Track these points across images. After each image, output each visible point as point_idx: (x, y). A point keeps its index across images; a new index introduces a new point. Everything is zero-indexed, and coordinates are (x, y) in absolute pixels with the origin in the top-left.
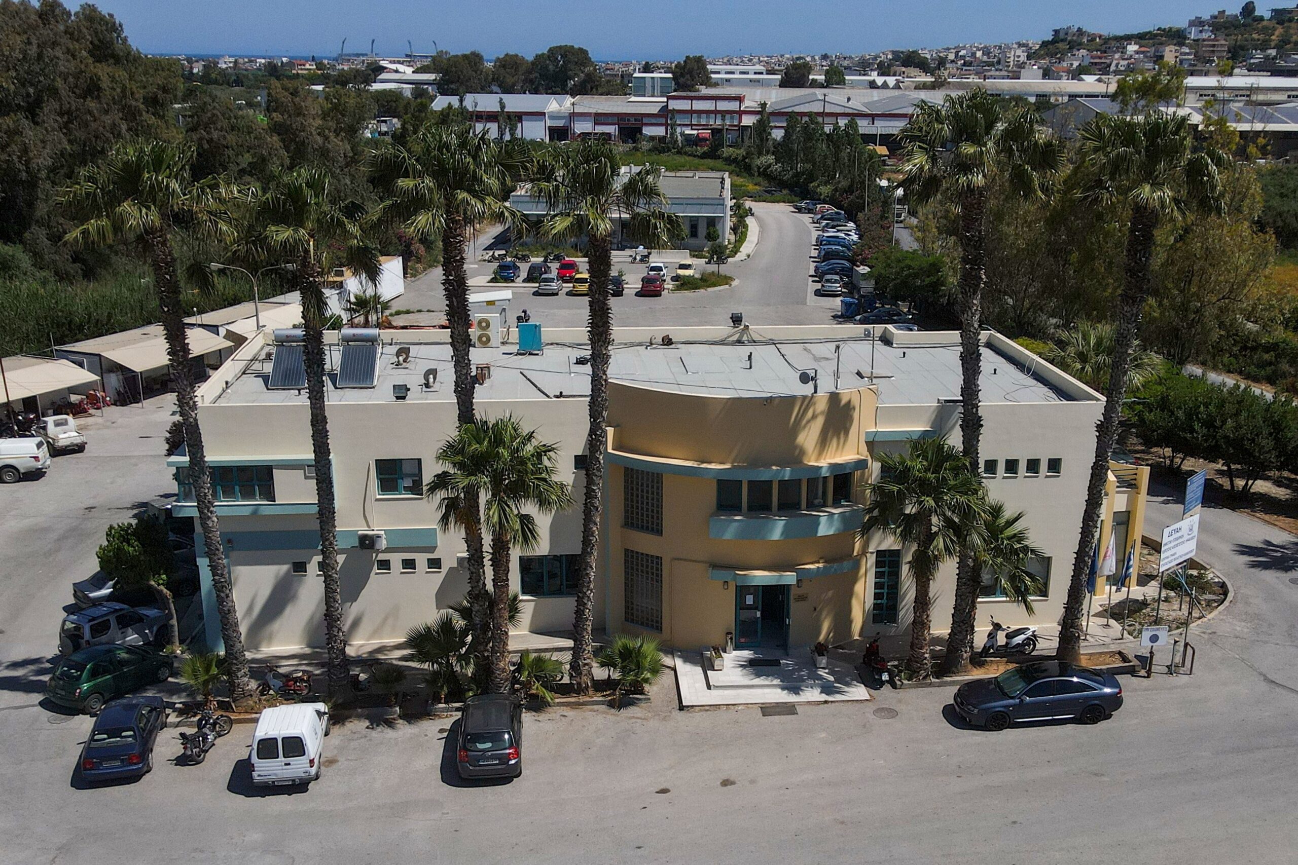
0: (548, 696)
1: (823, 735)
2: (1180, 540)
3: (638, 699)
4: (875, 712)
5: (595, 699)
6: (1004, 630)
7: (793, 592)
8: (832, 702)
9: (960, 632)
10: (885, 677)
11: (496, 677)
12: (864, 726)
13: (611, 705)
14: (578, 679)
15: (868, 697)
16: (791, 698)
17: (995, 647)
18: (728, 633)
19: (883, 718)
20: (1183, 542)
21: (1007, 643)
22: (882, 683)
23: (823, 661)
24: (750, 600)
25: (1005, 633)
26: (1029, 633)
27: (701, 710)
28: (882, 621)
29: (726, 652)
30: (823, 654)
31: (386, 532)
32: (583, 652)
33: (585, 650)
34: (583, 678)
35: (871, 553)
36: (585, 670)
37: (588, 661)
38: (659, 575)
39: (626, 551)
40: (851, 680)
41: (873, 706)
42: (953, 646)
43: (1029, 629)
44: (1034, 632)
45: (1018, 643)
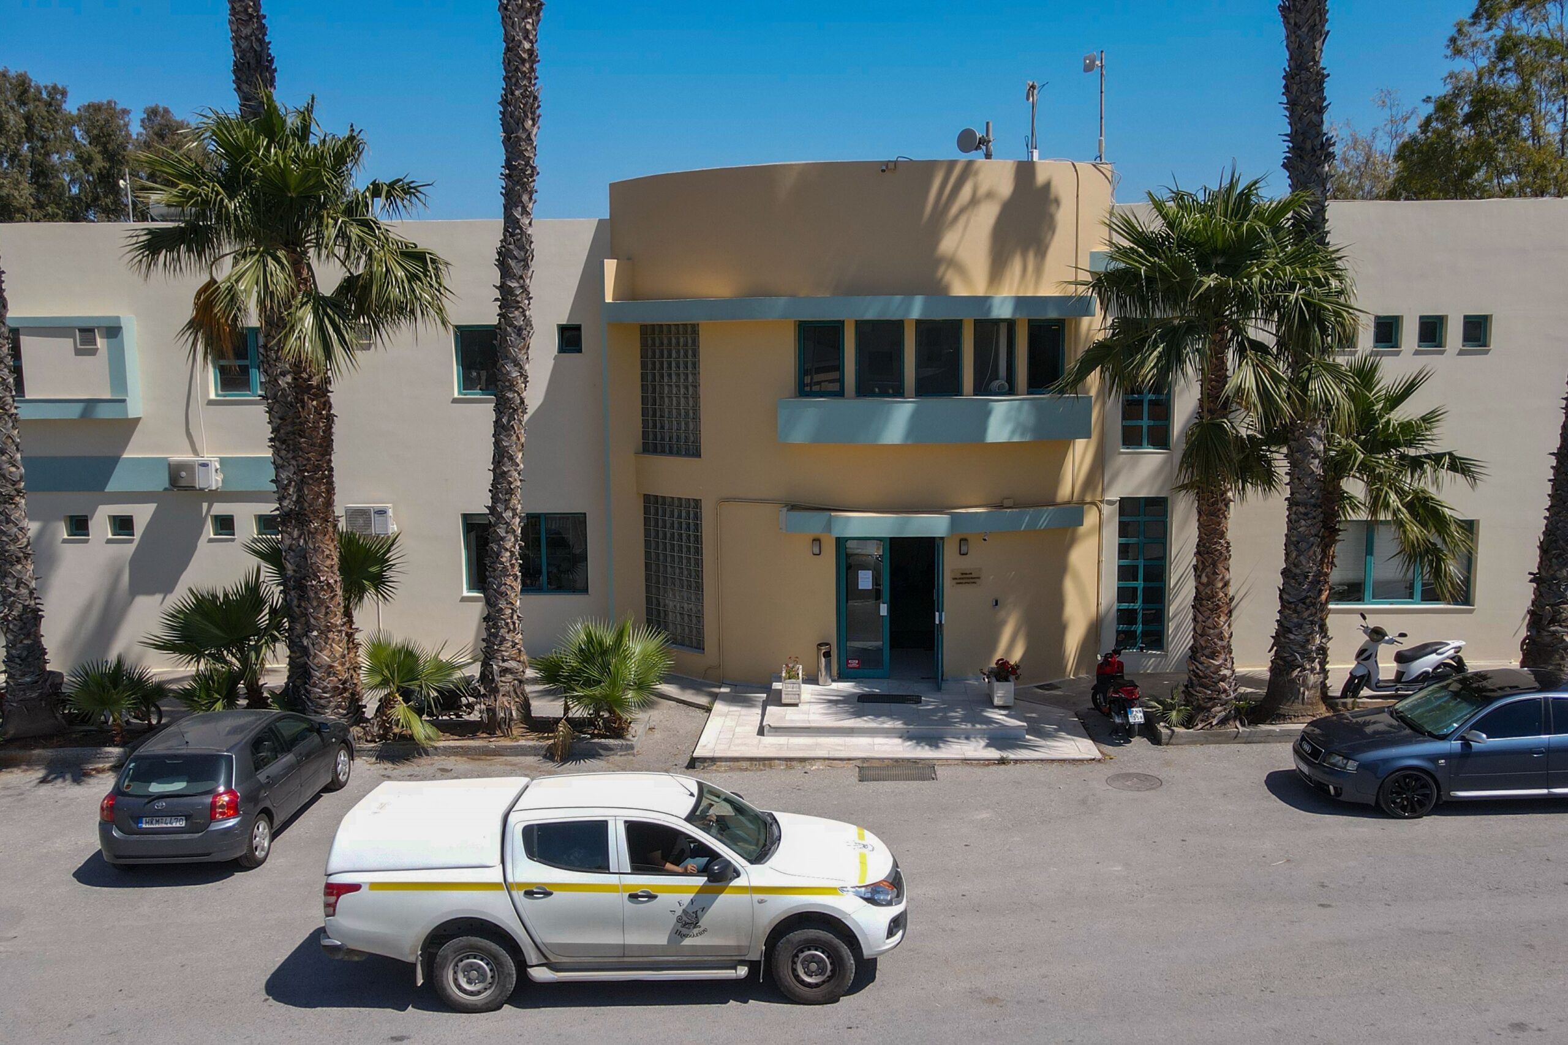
0: (420, 729)
1: (984, 815)
3: (607, 748)
4: (1110, 780)
5: (522, 742)
6: (1392, 642)
7: (950, 563)
8: (1016, 761)
9: (1300, 626)
10: (1137, 716)
11: (315, 685)
12: (1084, 802)
13: (550, 755)
14: (490, 702)
15: (1099, 756)
16: (925, 752)
17: (1372, 681)
18: (820, 645)
19: (1129, 788)
21: (1400, 675)
22: (1124, 734)
23: (1002, 692)
24: (865, 580)
25: (1395, 649)
26: (1445, 653)
27: (731, 769)
28: (1133, 645)
29: (818, 684)
30: (1007, 680)
31: (222, 461)
32: (501, 644)
33: (503, 640)
34: (500, 698)
35: (1110, 503)
36: (505, 683)
37: (512, 664)
38: (698, 540)
39: (647, 498)
40: (1056, 730)
41: (1107, 770)
42: (1283, 659)
43: (1447, 644)
44: (1458, 649)
45: (1427, 673)
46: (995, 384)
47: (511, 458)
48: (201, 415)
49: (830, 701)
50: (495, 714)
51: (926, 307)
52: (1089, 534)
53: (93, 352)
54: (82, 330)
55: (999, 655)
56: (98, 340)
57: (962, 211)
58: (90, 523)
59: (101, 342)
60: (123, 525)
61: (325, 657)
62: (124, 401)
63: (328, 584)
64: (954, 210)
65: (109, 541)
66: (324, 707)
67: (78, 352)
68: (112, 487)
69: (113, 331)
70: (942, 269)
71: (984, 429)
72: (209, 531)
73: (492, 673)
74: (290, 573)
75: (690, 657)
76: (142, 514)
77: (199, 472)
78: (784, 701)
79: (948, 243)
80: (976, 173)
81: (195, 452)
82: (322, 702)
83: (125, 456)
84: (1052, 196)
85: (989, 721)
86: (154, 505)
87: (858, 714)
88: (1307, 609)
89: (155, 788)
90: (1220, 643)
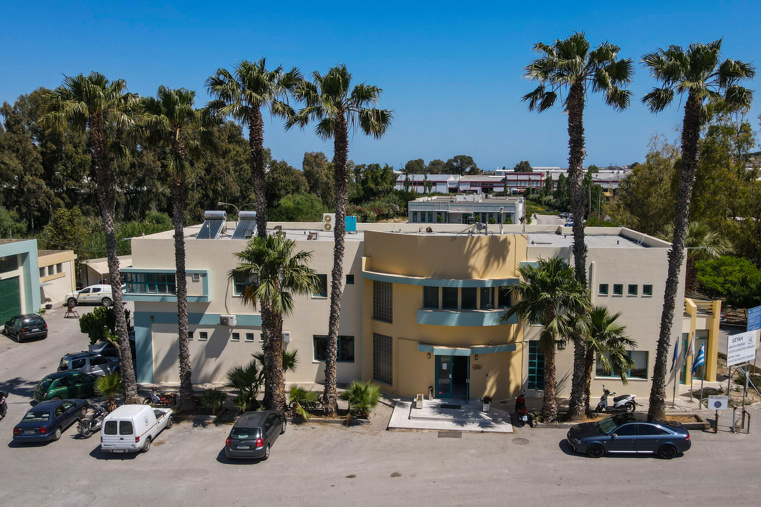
0: (305, 415)
1: (473, 451)
2: (742, 346)
3: (362, 422)
4: (513, 440)
5: (336, 419)
6: (611, 395)
7: (472, 362)
8: (486, 432)
9: (578, 392)
10: (525, 418)
11: (274, 400)
12: (503, 448)
13: (345, 424)
14: (326, 406)
15: (512, 431)
16: (459, 428)
17: (606, 407)
18: (429, 387)
19: (518, 444)
20: (745, 348)
21: (615, 405)
22: (523, 424)
23: (485, 407)
24: (445, 366)
25: (613, 397)
26: (629, 399)
27: (400, 431)
28: (534, 388)
29: (428, 399)
30: (488, 403)
31: (237, 316)
32: (330, 388)
33: (331, 387)
34: (329, 405)
35: (526, 342)
36: (331, 400)
37: (333, 395)
38: (391, 349)
39: (374, 334)
40: (502, 420)
41: (513, 437)
42: (573, 401)
43: (630, 396)
44: (633, 398)
45: (622, 405)
46: (487, 306)
47: (335, 333)
48: (230, 300)
49: (432, 407)
50: (328, 410)
51: (464, 283)
52: (518, 352)
53: (198, 281)
54: (195, 274)
55: (486, 394)
56: (200, 277)
57: (477, 251)
58: (194, 334)
59: (201, 278)
60: (204, 335)
61: (277, 392)
62: (207, 297)
63: (279, 370)
64: (474, 251)
65: (199, 340)
66: (277, 407)
67: (193, 281)
68: (201, 323)
69: (204, 275)
70: (470, 270)
71: (482, 322)
72: (231, 338)
73: (327, 397)
74: (266, 365)
75: (387, 387)
76: (210, 332)
77: (230, 320)
78: (417, 407)
79: (472, 261)
80: (481, 240)
81: (228, 312)
82: (276, 405)
83: (205, 313)
84: (508, 242)
85: (480, 417)
86: (214, 329)
87: (440, 413)
88: (580, 387)
89: (240, 437)
90: (552, 397)
